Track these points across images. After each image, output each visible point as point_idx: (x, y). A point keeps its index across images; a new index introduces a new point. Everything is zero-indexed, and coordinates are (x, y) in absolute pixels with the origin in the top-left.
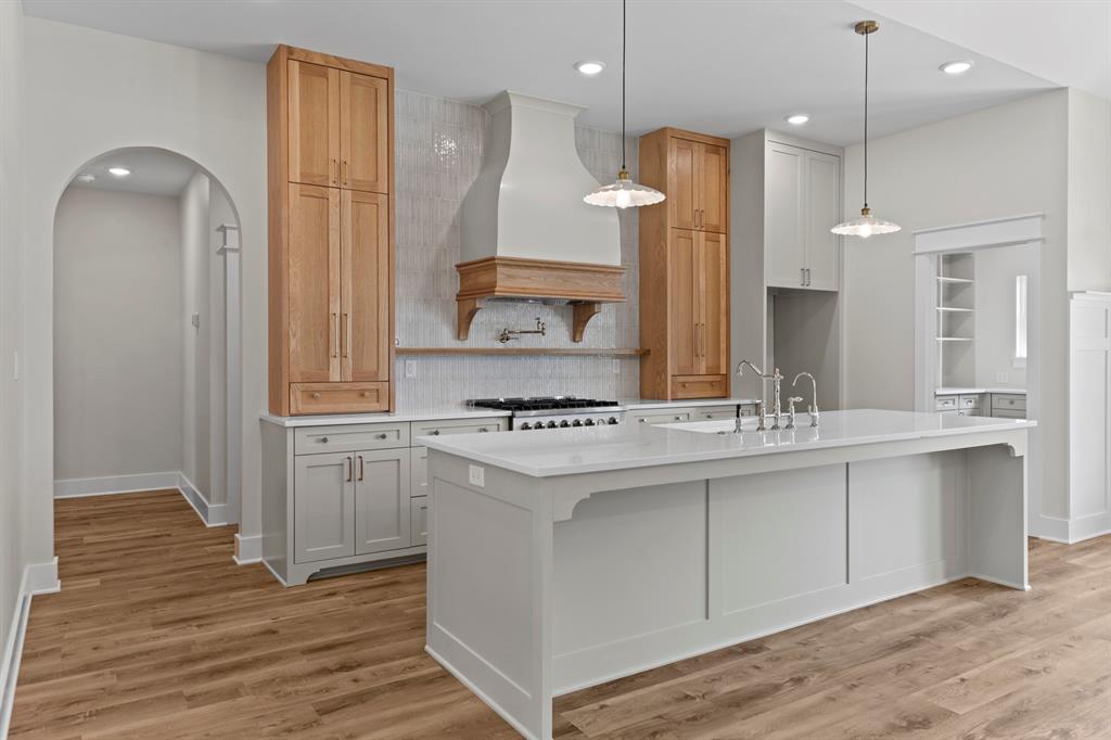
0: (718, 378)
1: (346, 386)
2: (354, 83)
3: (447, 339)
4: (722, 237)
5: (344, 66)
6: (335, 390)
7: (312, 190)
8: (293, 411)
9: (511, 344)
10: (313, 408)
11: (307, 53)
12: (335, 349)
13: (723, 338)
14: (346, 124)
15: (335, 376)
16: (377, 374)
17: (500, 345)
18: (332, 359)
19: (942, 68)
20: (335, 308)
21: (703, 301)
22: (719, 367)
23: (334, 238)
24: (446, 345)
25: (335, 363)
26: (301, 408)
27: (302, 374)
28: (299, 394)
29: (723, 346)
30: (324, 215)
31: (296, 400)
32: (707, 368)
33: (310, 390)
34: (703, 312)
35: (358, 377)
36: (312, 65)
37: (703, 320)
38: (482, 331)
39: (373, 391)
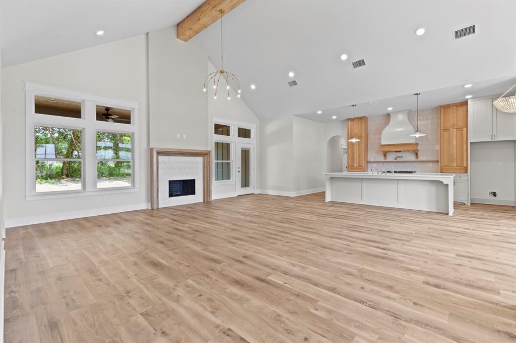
1: (357, 168)
2: (358, 120)
3: (382, 159)
4: (465, 129)
5: (357, 118)
6: (355, 168)
8: (349, 171)
9: (397, 160)
10: (352, 171)
12: (355, 162)
13: (465, 157)
15: (355, 166)
16: (362, 166)
17: (395, 160)
19: (463, 86)
20: (355, 156)
22: (463, 164)
23: (355, 145)
24: (382, 161)
25: (355, 164)
27: (350, 165)
29: (465, 159)
31: (349, 169)
32: (457, 165)
33: (351, 168)
34: (455, 150)
35: (358, 166)
36: (353, 120)
37: (455, 152)
38: (391, 157)
39: (361, 168)
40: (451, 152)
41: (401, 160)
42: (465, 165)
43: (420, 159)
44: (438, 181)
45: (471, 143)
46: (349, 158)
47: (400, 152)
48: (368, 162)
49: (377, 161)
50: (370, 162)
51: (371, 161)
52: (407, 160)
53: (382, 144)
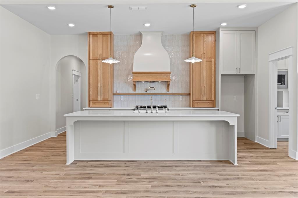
0: (211, 102)
1: (101, 102)
2: (103, 36)
3: (131, 91)
4: (213, 60)
5: (101, 33)
6: (99, 102)
7: (94, 61)
8: (90, 106)
9: (148, 92)
10: (94, 106)
11: (93, 32)
12: (99, 94)
13: (213, 90)
14: (101, 46)
15: (99, 99)
16: (108, 99)
17: (146, 93)
18: (98, 96)
20: (99, 85)
21: (205, 79)
23: (99, 70)
24: (131, 93)
25: (99, 97)
26: (92, 106)
27: (92, 99)
28: (91, 103)
29: (213, 92)
30: (97, 66)
31: (91, 104)
32: (206, 99)
33: (94, 102)
34: (205, 83)
35: (104, 100)
36: (94, 35)
37: (205, 85)
38: (140, 89)
39: (107, 103)
40: (202, 85)
41: (152, 92)
42: (213, 99)
43: (171, 91)
44: (224, 121)
45: (222, 75)
46: (91, 89)
47: (154, 82)
48: (114, 94)
49: (125, 93)
50: (117, 94)
51: (118, 92)
52: (158, 92)
53: (134, 71)
